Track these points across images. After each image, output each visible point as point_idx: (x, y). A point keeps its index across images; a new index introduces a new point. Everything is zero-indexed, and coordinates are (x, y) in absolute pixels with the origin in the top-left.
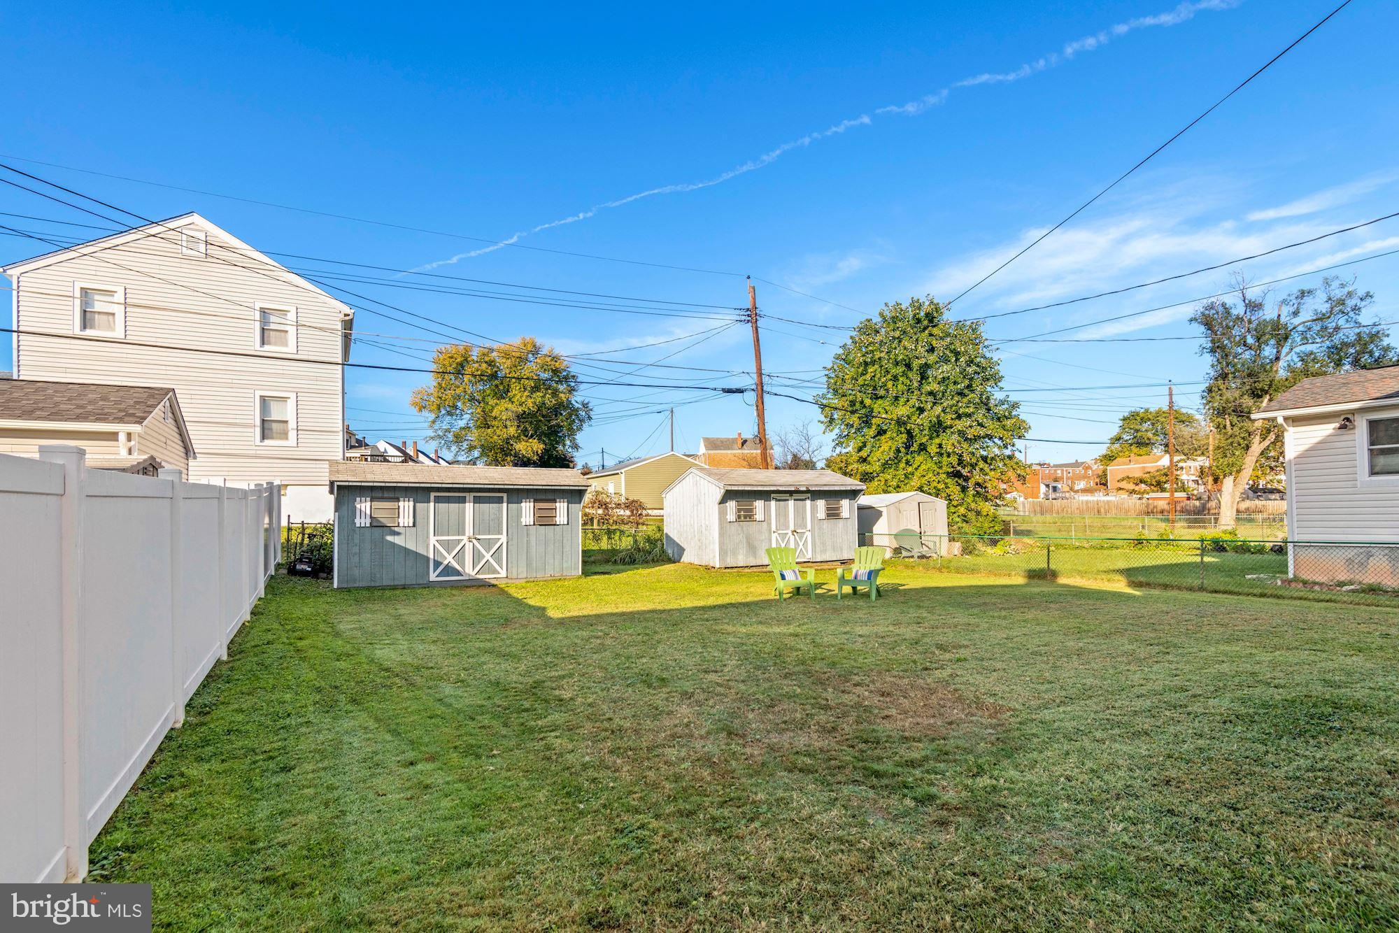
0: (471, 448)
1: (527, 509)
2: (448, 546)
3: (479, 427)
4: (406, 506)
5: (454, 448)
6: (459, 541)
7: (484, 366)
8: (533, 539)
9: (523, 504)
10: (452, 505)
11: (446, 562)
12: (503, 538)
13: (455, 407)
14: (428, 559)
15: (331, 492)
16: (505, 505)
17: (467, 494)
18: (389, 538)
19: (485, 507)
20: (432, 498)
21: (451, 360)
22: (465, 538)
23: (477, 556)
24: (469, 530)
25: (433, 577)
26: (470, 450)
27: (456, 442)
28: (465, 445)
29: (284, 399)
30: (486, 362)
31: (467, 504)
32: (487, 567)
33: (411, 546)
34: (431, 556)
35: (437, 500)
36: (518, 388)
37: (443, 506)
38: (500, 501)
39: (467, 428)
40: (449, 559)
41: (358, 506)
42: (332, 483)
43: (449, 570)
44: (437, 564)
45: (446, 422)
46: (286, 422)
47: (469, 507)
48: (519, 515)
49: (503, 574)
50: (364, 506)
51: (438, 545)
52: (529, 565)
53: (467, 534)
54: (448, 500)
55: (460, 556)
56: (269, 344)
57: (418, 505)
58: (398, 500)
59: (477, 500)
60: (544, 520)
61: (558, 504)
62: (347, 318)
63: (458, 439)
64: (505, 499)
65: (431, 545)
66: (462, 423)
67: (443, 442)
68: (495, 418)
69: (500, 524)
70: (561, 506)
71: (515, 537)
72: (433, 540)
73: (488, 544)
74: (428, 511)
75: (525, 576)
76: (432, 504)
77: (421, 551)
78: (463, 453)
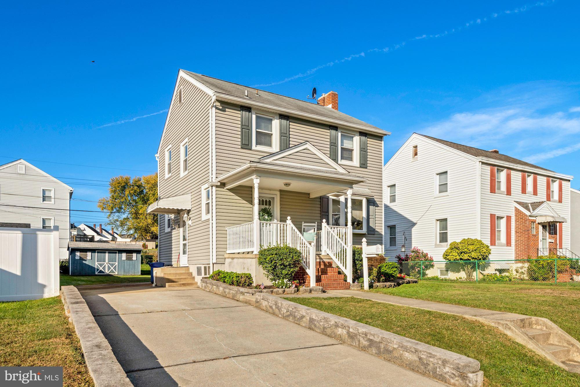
0: (129, 229)
1: (124, 256)
2: (101, 265)
3: (133, 218)
4: (89, 254)
5: (120, 229)
6: (104, 264)
7: (136, 187)
8: (126, 264)
9: (123, 254)
10: (102, 254)
11: (100, 269)
12: (117, 263)
13: (121, 208)
14: (95, 268)
15: (68, 250)
16: (117, 254)
17: (106, 251)
18: (84, 262)
19: (112, 254)
20: (96, 252)
21: (119, 185)
22: (105, 263)
23: (109, 268)
24: (107, 261)
25: (96, 273)
26: (128, 230)
27: (121, 226)
28: (126, 227)
29: (50, 219)
30: (137, 186)
31: (106, 254)
32: (112, 271)
33: (90, 264)
34: (96, 267)
35: (98, 252)
36: (153, 199)
37: (99, 254)
38: (116, 253)
39: (127, 219)
40: (101, 269)
41: (76, 254)
42: (68, 248)
43: (101, 272)
44: (98, 270)
45: (115, 216)
46: (51, 227)
47: (107, 254)
48: (122, 257)
49: (117, 273)
50: (78, 254)
51: (98, 265)
52: (124, 271)
53: (106, 262)
54: (101, 252)
55: (104, 268)
56: (45, 201)
57: (92, 253)
58: (87, 252)
59: (109, 253)
60: (129, 259)
61: (133, 254)
62: (71, 192)
63: (122, 224)
64: (117, 252)
65: (96, 265)
66: (125, 216)
67: (114, 226)
68: (141, 214)
69: (116, 259)
70: (134, 255)
71: (120, 263)
72: (96, 263)
73: (112, 265)
74: (95, 255)
75: (123, 274)
76: (96, 254)
77: (93, 266)
78: (125, 231)
